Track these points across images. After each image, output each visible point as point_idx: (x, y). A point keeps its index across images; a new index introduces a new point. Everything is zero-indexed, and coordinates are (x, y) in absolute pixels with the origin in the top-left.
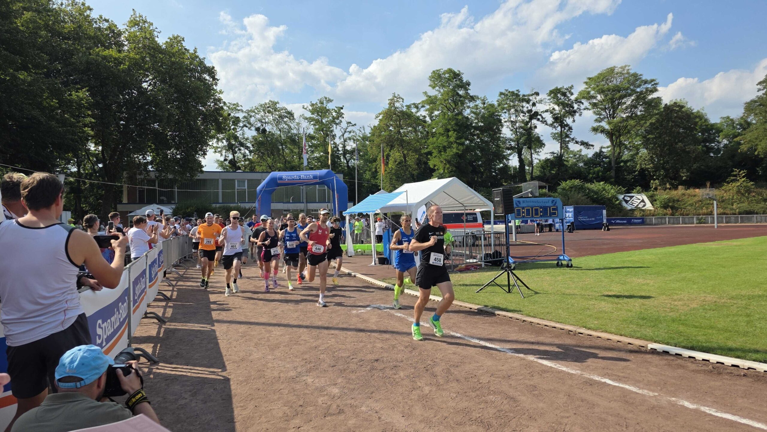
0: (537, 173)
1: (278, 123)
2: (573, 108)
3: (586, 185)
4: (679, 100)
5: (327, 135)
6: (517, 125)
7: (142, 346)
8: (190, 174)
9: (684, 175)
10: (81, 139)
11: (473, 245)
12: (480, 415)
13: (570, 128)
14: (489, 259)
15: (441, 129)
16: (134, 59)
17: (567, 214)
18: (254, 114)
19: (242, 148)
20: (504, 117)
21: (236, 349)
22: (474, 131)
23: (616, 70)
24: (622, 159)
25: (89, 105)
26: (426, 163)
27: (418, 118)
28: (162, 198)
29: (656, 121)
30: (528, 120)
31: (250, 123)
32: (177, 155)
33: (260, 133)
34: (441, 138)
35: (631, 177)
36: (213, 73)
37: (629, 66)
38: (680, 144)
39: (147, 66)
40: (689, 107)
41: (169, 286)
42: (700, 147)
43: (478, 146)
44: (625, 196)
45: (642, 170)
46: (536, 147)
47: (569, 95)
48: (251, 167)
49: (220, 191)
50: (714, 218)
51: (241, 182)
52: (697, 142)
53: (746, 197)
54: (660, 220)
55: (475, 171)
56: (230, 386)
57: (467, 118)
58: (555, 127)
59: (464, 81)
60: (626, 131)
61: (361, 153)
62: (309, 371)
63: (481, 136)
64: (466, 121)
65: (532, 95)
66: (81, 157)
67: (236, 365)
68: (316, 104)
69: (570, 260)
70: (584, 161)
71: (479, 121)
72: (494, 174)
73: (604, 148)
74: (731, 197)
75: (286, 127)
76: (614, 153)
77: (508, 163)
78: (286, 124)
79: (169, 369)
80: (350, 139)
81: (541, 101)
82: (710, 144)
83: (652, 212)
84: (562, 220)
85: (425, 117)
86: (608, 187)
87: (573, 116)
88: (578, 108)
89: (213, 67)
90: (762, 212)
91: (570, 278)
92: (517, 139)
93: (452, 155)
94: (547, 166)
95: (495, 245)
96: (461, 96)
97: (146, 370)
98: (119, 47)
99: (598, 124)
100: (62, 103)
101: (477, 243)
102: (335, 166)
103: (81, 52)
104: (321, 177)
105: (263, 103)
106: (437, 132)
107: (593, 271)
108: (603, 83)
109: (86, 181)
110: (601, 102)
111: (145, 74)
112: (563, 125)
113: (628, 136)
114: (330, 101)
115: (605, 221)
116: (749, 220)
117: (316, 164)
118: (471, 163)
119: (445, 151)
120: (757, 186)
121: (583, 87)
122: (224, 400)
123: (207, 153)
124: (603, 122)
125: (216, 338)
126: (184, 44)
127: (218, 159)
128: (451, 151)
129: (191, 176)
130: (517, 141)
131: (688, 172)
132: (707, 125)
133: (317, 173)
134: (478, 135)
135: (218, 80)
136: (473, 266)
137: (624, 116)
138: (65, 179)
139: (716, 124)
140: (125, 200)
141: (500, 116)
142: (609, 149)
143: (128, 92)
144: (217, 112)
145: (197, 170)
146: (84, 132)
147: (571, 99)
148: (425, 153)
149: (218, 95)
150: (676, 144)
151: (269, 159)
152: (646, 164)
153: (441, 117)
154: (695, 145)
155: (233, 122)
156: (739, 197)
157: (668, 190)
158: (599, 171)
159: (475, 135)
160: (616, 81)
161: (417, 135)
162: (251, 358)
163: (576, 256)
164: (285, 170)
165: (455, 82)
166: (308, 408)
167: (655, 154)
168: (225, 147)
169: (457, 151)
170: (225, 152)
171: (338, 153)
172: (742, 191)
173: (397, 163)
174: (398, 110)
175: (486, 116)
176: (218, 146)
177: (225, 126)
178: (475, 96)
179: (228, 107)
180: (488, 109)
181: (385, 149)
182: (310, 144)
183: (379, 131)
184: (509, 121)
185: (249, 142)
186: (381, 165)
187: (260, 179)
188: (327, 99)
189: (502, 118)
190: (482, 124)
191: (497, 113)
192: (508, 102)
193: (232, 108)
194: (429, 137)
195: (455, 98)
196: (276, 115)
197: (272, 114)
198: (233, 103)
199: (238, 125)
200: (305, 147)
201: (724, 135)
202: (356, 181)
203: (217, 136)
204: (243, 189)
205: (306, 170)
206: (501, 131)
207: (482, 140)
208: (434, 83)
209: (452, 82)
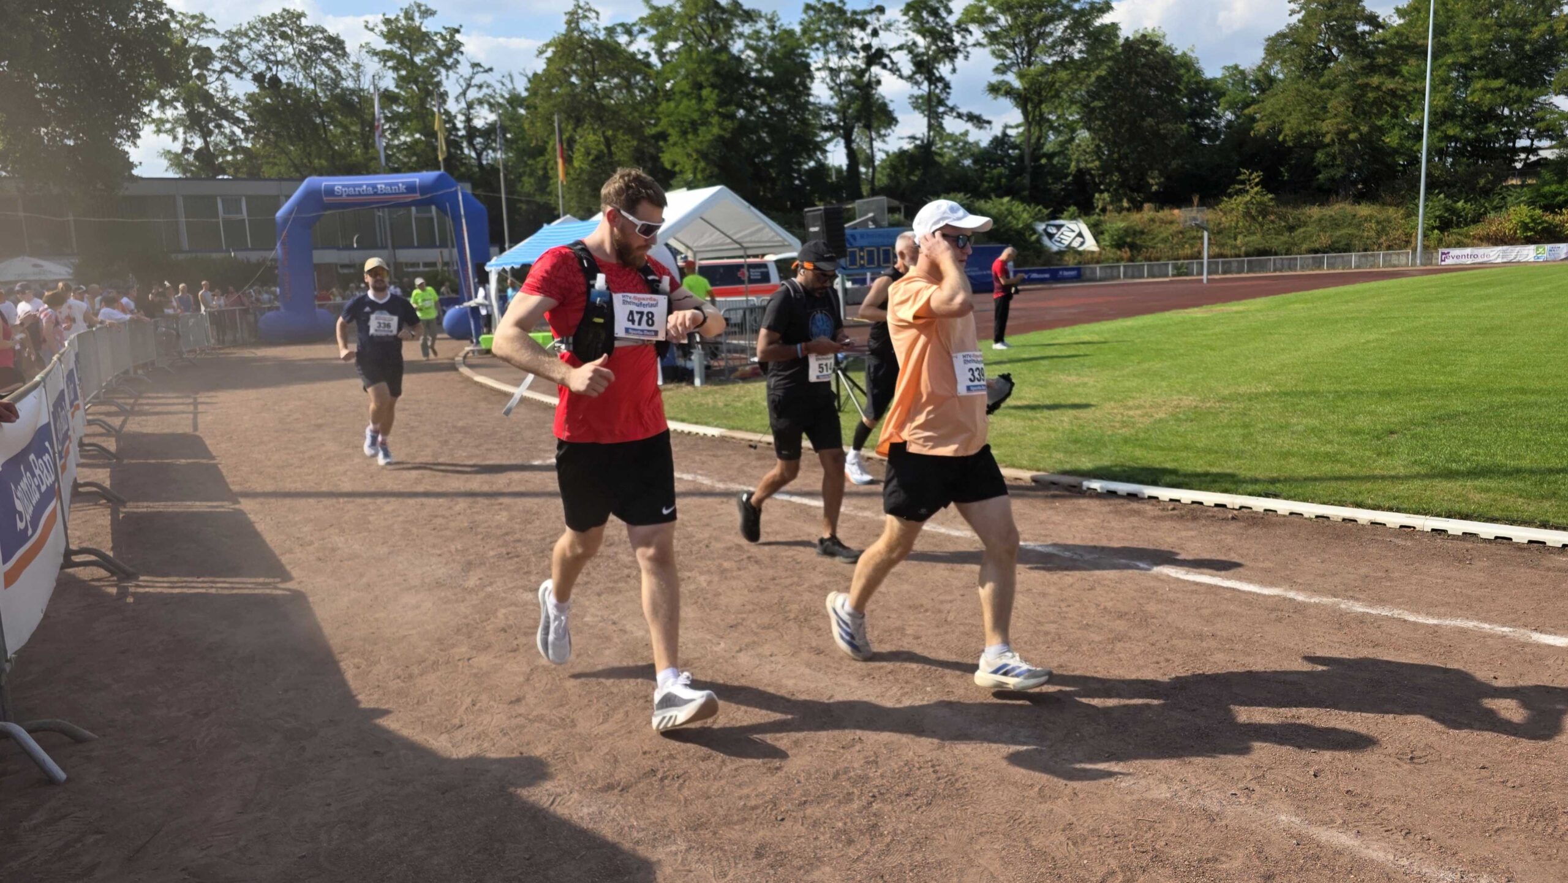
0: (882, 180)
1: (307, 64)
2: (952, 41)
4: (1150, 31)
5: (429, 93)
6: (843, 76)
8: (105, 183)
9: (1154, 182)
13: (947, 86)
15: (684, 82)
18: (245, 41)
19: (225, 123)
20: (816, 59)
22: (754, 90)
24: (1045, 150)
26: (655, 159)
27: (633, 55)
29: (1109, 73)
30: (863, 66)
31: (238, 63)
32: (65, 138)
33: (265, 88)
34: (685, 102)
35: (1058, 186)
38: (1149, 119)
40: (1168, 44)
42: (1185, 126)
43: (764, 122)
45: (1081, 173)
46: (879, 126)
47: (944, 15)
48: (252, 168)
49: (182, 219)
50: (1202, 264)
51: (232, 203)
52: (1179, 115)
53: (1260, 223)
54: (1109, 271)
55: (760, 175)
57: (739, 59)
58: (917, 83)
60: (1053, 93)
61: (509, 136)
63: (768, 99)
64: (737, 66)
65: (871, 12)
68: (397, 19)
70: (972, 155)
71: (763, 68)
72: (797, 182)
73: (1011, 127)
74: (1233, 224)
75: (327, 72)
76: (1030, 139)
77: (826, 158)
78: (329, 67)
80: (480, 102)
82: (1202, 119)
83: (1096, 255)
85: (647, 55)
86: (1018, 207)
87: (952, 60)
88: (962, 43)
90: (1284, 251)
92: (843, 107)
93: (711, 142)
94: (903, 166)
96: (723, 10)
99: (1000, 78)
102: (453, 163)
104: (424, 189)
105: (266, 14)
106: (676, 89)
110: (1007, 30)
112: (933, 79)
113: (1056, 103)
114: (427, 13)
116: (1263, 267)
117: (406, 160)
118: (750, 158)
119: (695, 131)
120: (1280, 201)
123: (141, 133)
124: (1009, 73)
127: (168, 148)
128: (709, 132)
129: (108, 187)
130: (842, 111)
131: (1161, 176)
132: (1198, 83)
133: (415, 178)
134: (763, 98)
137: (1049, 61)
139: (1215, 79)
141: (807, 56)
142: (1021, 130)
144: (154, 36)
145: (119, 173)
147: (947, 24)
148: (653, 137)
150: (1143, 119)
151: (292, 148)
152: (1086, 161)
153: (684, 55)
154: (1176, 123)
155: (195, 60)
156: (1247, 224)
157: (1125, 213)
158: (1000, 176)
159: (756, 97)
161: (633, 96)
164: (336, 172)
167: (1104, 139)
168: (183, 120)
169: (722, 133)
170: (185, 133)
171: (457, 135)
172: (1254, 212)
173: (591, 158)
174: (587, 37)
175: (777, 55)
176: (163, 116)
177: (178, 69)
178: (754, 11)
179: (181, 23)
180: (781, 40)
181: (563, 125)
182: (389, 115)
183: (546, 85)
184: (825, 67)
185: (239, 109)
186: (556, 163)
187: (278, 196)
188: (423, 8)
189: (809, 60)
190: (771, 74)
191: (800, 51)
192: (823, 27)
193: (188, 25)
194: (659, 100)
195: (711, 14)
196: (302, 44)
197: (292, 43)
198: (191, 14)
199: (210, 67)
200: (379, 120)
201: (1227, 102)
202: (503, 196)
203: (159, 92)
204: (238, 217)
205: (385, 172)
206: (809, 89)
207: (771, 110)
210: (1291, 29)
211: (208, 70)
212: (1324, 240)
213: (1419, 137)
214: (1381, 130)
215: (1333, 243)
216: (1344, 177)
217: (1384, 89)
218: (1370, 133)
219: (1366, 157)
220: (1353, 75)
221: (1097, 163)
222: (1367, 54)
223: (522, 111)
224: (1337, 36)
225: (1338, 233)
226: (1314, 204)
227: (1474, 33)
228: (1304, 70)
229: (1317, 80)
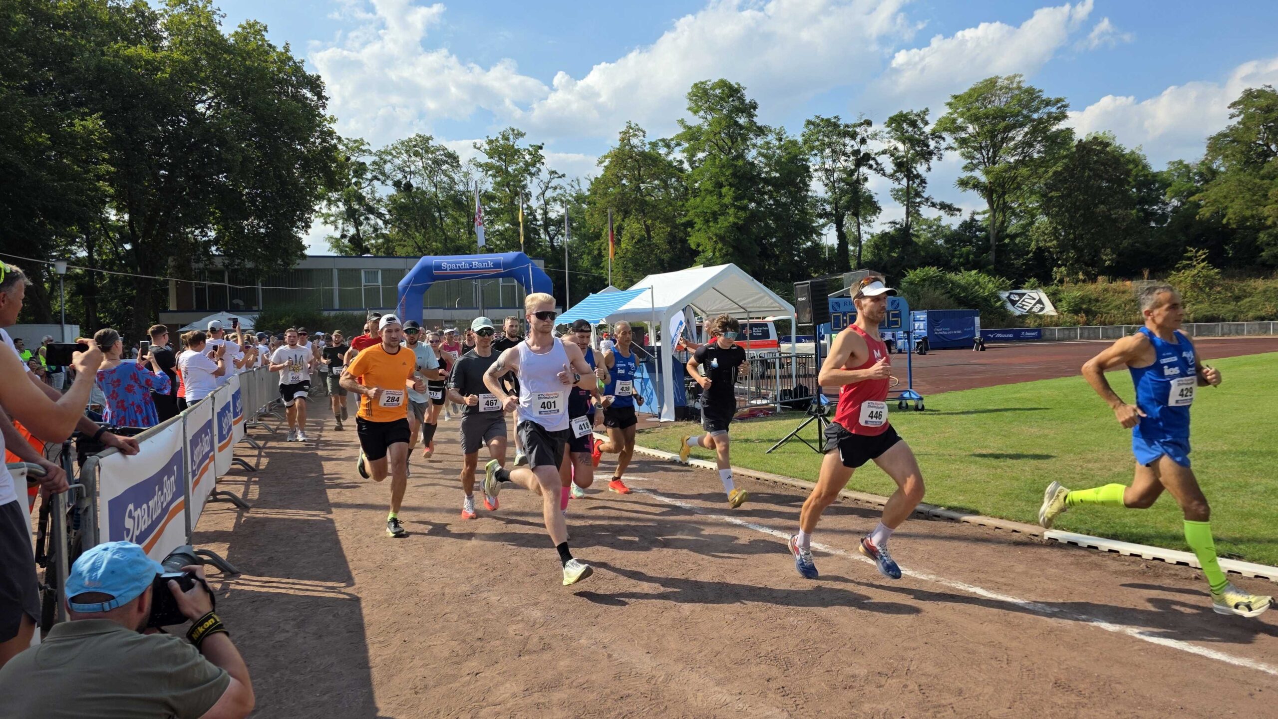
0: (867, 256)
1: (432, 173)
2: (928, 146)
3: (948, 276)
4: (1101, 134)
5: (517, 194)
6: (836, 175)
7: (211, 547)
8: (283, 261)
9: (1107, 258)
10: (92, 201)
11: (762, 376)
12: (773, 648)
13: (923, 181)
14: (788, 399)
15: (709, 182)
16: (180, 61)
17: (917, 325)
18: (390, 157)
19: (371, 216)
20: (814, 163)
21: (369, 550)
22: (763, 187)
23: (1000, 83)
24: (1008, 231)
25: (105, 142)
26: (684, 241)
27: (670, 164)
28: (235, 301)
29: (1064, 169)
30: (853, 167)
31: (383, 174)
32: (260, 227)
33: (401, 191)
34: (709, 198)
35: (1021, 261)
36: (319, 86)
37: (1021, 76)
38: (1102, 206)
39: (203, 74)
40: (1117, 145)
41: (253, 448)
42: (1134, 211)
43: (770, 212)
44: (1011, 294)
45: (1040, 251)
46: (866, 214)
47: (922, 125)
48: (388, 249)
49: (336, 288)
51: (372, 274)
52: (1129, 203)
53: (1207, 294)
54: (1067, 332)
55: (766, 253)
56: (360, 609)
58: (897, 179)
59: (747, 101)
60: (1015, 185)
61: (574, 224)
62: (492, 583)
63: (775, 194)
64: (751, 170)
65: (861, 125)
66: (94, 233)
67: (370, 575)
68: (496, 140)
69: (921, 399)
71: (771, 170)
72: (796, 258)
73: (978, 213)
74: (1182, 294)
75: (446, 179)
76: (995, 223)
77: (820, 239)
78: (446, 175)
79: (258, 584)
80: (555, 200)
81: (876, 135)
82: (1150, 206)
83: (1054, 319)
84: (908, 333)
85: (681, 162)
86: (984, 278)
87: (927, 160)
88: (936, 147)
89: (319, 77)
90: (1231, 318)
91: (920, 427)
92: (834, 199)
93: (727, 227)
94: (884, 245)
95: (798, 376)
96: (741, 127)
97: (218, 586)
98: (154, 41)
99: (969, 174)
100: (57, 139)
101: (768, 372)
102: (531, 246)
103: (87, 49)
104: (506, 265)
105: (405, 138)
106: (702, 188)
107: (958, 416)
108: (978, 104)
109: (105, 273)
110: (975, 136)
111: (200, 89)
112: (911, 176)
113: (1018, 194)
114: (520, 135)
115: (978, 336)
116: (1211, 332)
117: (498, 243)
118: (758, 240)
119: (716, 220)
120: (1225, 275)
121: (945, 111)
122: (352, 632)
123: (311, 225)
124: (977, 170)
125: (335, 532)
126: (267, 36)
127: (330, 235)
128: (726, 220)
129: (285, 263)
130: (835, 202)
131: (1114, 253)
132: (1146, 176)
133: (501, 257)
134: (770, 193)
135: (327, 99)
136: (761, 411)
137: (1012, 160)
138: (68, 269)
139: (1162, 172)
140: (172, 306)
141: (807, 160)
142: (987, 215)
143: (173, 121)
144: (326, 155)
145: (295, 253)
146: (97, 189)
147: (924, 132)
148: (683, 224)
149: (328, 126)
150: (1096, 206)
151: (418, 235)
152: (1045, 241)
153: (709, 162)
154: (1126, 209)
155: (355, 172)
156: (1195, 294)
157: (1080, 284)
158: (968, 253)
159: (765, 193)
160: (999, 102)
161: (668, 193)
162: (396, 563)
163: (929, 393)
164: (446, 252)
165: (732, 103)
166: (492, 643)
167: (1061, 223)
168: (343, 214)
169: (737, 220)
170: (343, 224)
171: (536, 225)
172: (1201, 284)
173: (635, 241)
174: (636, 150)
175: (783, 160)
176: (329, 212)
177: (341, 179)
178: (765, 127)
180: (786, 149)
181: (614, 216)
182: (487, 209)
183: (603, 186)
184: (821, 169)
185: (382, 206)
186: (608, 245)
187: (403, 270)
188: (516, 132)
189: (810, 164)
190: (777, 175)
191: (802, 156)
192: (821, 138)
193: (351, 147)
194: (689, 196)
195: (732, 130)
196: (428, 159)
197: (422, 158)
198: (354, 139)
199: (364, 176)
200: (479, 214)
201: (1173, 191)
202: (567, 271)
203: (327, 195)
204: (375, 284)
205: (481, 252)
206: (808, 186)
207: (777, 202)
208: (697, 105)
209: (726, 102)
210: (1231, 130)
211: (363, 179)
212: (1270, 309)
221: (1055, 242)
226: (1259, 278)
228: (1245, 163)
229: (1258, 172)
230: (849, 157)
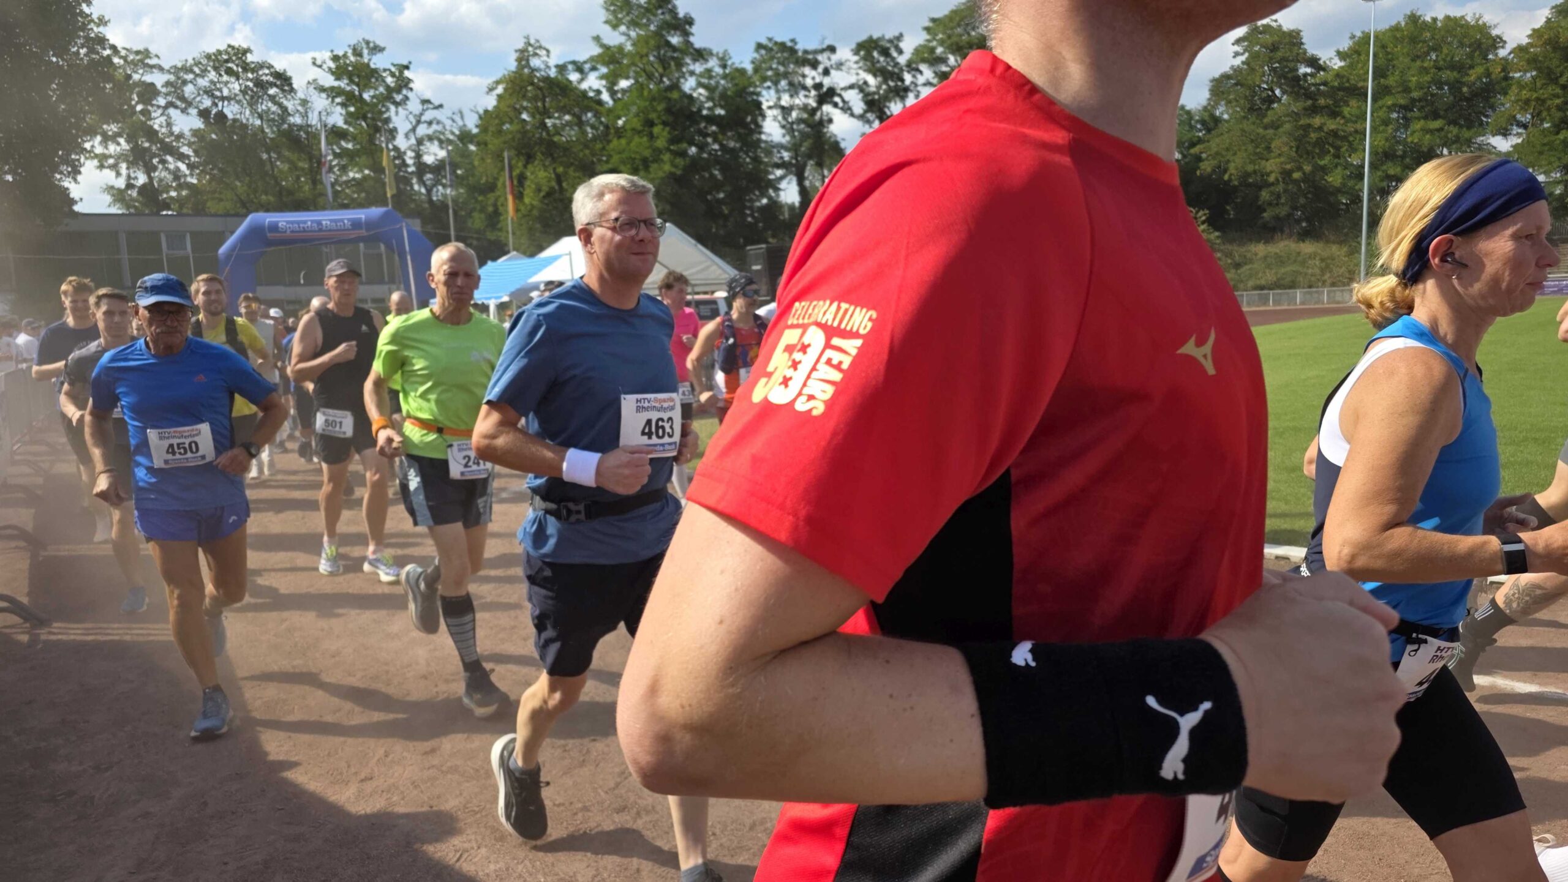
1: (254, 100)
2: (903, 80)
5: (377, 130)
6: (794, 114)
8: (43, 219)
15: (635, 120)
18: (190, 76)
19: (169, 158)
20: (767, 98)
22: (705, 127)
27: (584, 93)
30: (814, 105)
31: (182, 98)
33: (210, 123)
34: (637, 139)
43: (716, 161)
47: (895, 54)
48: (197, 204)
49: (125, 256)
51: (176, 239)
55: (712, 212)
57: (690, 97)
58: (869, 122)
59: (681, 15)
61: (459, 172)
63: (720, 137)
64: (689, 104)
65: (822, 51)
68: (345, 56)
71: (715, 106)
72: (749, 219)
75: (274, 108)
77: (778, 196)
78: (275, 103)
80: (430, 138)
81: (841, 64)
85: (599, 92)
87: (902, 98)
88: (912, 83)
92: (795, 145)
93: (662, 179)
96: (674, 49)
102: (403, 201)
104: (369, 224)
105: (212, 50)
106: (628, 127)
108: (959, 30)
114: (376, 49)
117: (356, 196)
118: (702, 196)
119: (647, 169)
120: (1226, 239)
121: (921, 38)
123: (82, 169)
127: (111, 184)
128: (661, 169)
129: (47, 223)
130: (794, 148)
134: (714, 136)
141: (758, 94)
144: (96, 71)
145: (59, 209)
147: (898, 63)
149: (96, 30)
151: (238, 184)
153: (635, 93)
155: (139, 95)
159: (707, 135)
161: (584, 133)
164: (282, 208)
165: (662, 16)
168: (126, 155)
169: (673, 170)
170: (128, 168)
171: (406, 172)
173: (542, 194)
174: (538, 75)
175: (729, 93)
176: (106, 152)
177: (122, 105)
178: (705, 49)
179: (125, 58)
180: (732, 79)
181: (514, 162)
182: (338, 151)
183: (497, 121)
184: (777, 106)
185: (184, 145)
186: (506, 199)
187: (224, 232)
188: (371, 45)
189: (761, 99)
190: (722, 112)
191: (752, 89)
192: (774, 66)
193: (133, 61)
194: (611, 137)
195: (662, 52)
196: (248, 79)
197: (238, 79)
198: (135, 49)
199: (154, 102)
200: (326, 156)
203: (101, 128)
204: (181, 253)
205: (333, 208)
206: (761, 127)
207: (723, 147)
208: (616, 18)
209: (655, 15)
210: (1235, 70)
211: (152, 105)
212: (1270, 277)
213: (1361, 177)
214: (1324, 170)
215: (1278, 279)
216: (1289, 216)
217: (1325, 129)
218: (1313, 172)
219: (1310, 196)
220: (1296, 116)
222: (1308, 96)
223: (472, 148)
224: (1280, 77)
225: (1283, 270)
226: (1259, 242)
227: (1413, 76)
228: (1249, 110)
229: (1261, 120)
230: (809, 91)
